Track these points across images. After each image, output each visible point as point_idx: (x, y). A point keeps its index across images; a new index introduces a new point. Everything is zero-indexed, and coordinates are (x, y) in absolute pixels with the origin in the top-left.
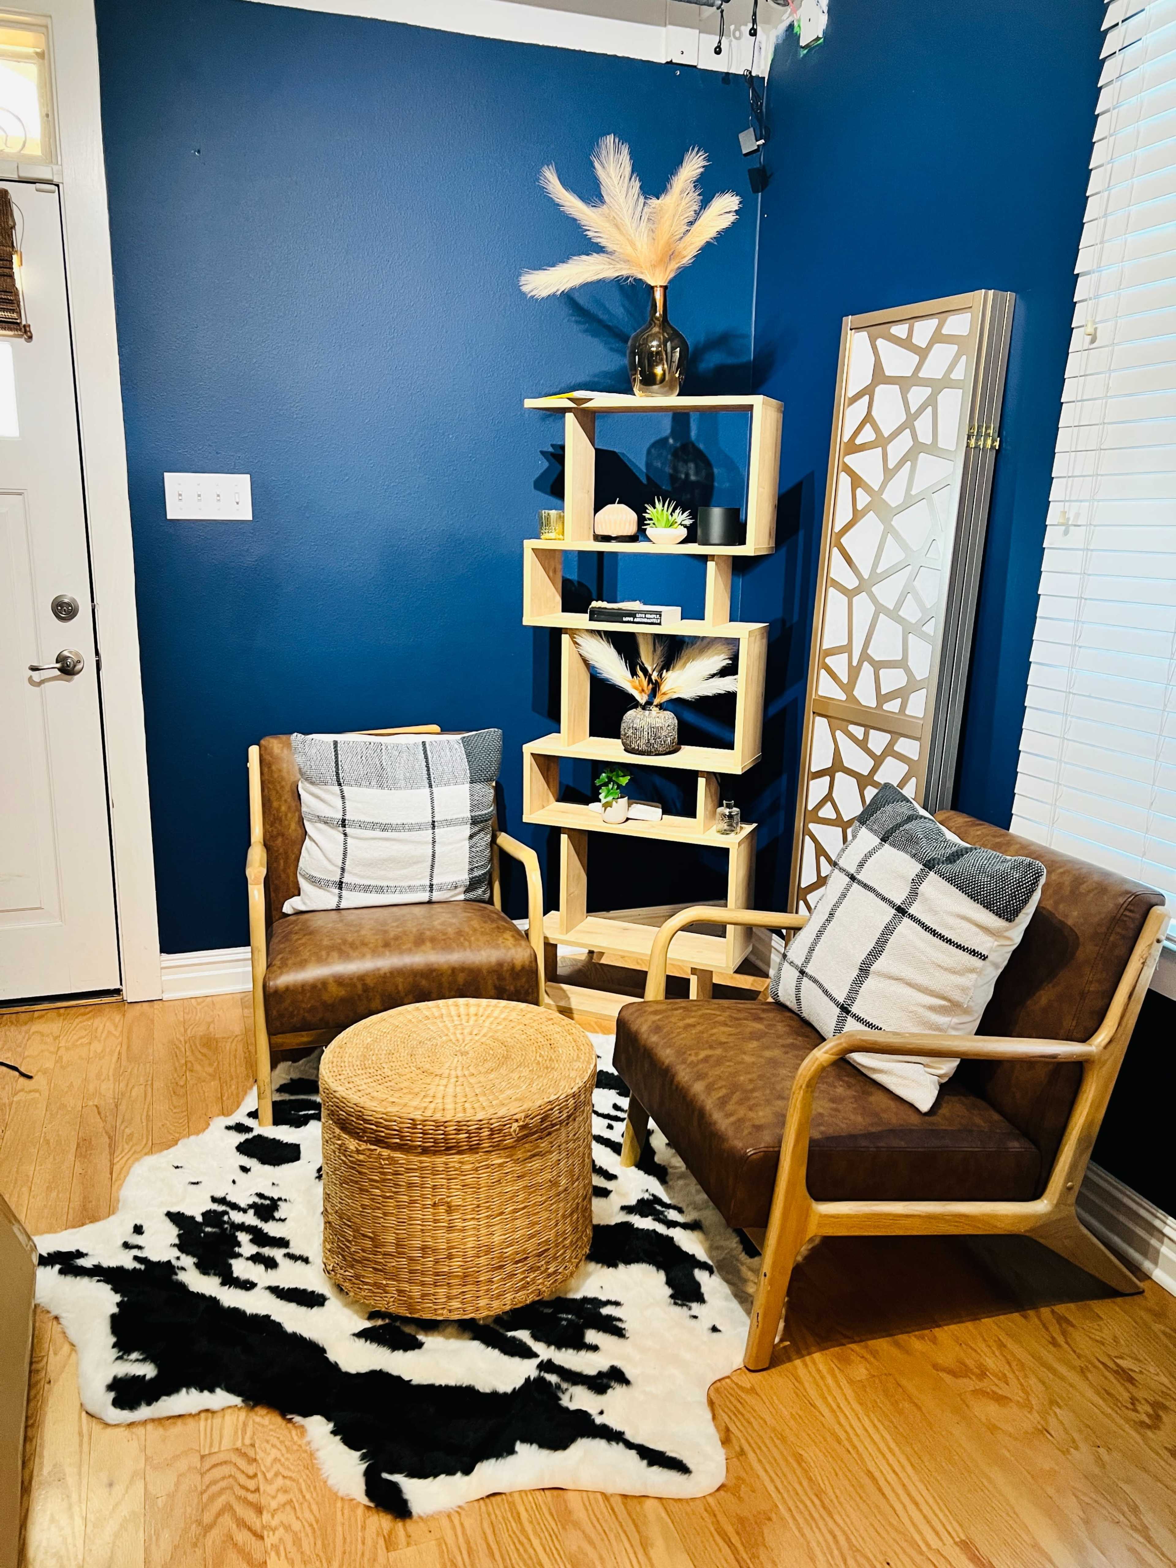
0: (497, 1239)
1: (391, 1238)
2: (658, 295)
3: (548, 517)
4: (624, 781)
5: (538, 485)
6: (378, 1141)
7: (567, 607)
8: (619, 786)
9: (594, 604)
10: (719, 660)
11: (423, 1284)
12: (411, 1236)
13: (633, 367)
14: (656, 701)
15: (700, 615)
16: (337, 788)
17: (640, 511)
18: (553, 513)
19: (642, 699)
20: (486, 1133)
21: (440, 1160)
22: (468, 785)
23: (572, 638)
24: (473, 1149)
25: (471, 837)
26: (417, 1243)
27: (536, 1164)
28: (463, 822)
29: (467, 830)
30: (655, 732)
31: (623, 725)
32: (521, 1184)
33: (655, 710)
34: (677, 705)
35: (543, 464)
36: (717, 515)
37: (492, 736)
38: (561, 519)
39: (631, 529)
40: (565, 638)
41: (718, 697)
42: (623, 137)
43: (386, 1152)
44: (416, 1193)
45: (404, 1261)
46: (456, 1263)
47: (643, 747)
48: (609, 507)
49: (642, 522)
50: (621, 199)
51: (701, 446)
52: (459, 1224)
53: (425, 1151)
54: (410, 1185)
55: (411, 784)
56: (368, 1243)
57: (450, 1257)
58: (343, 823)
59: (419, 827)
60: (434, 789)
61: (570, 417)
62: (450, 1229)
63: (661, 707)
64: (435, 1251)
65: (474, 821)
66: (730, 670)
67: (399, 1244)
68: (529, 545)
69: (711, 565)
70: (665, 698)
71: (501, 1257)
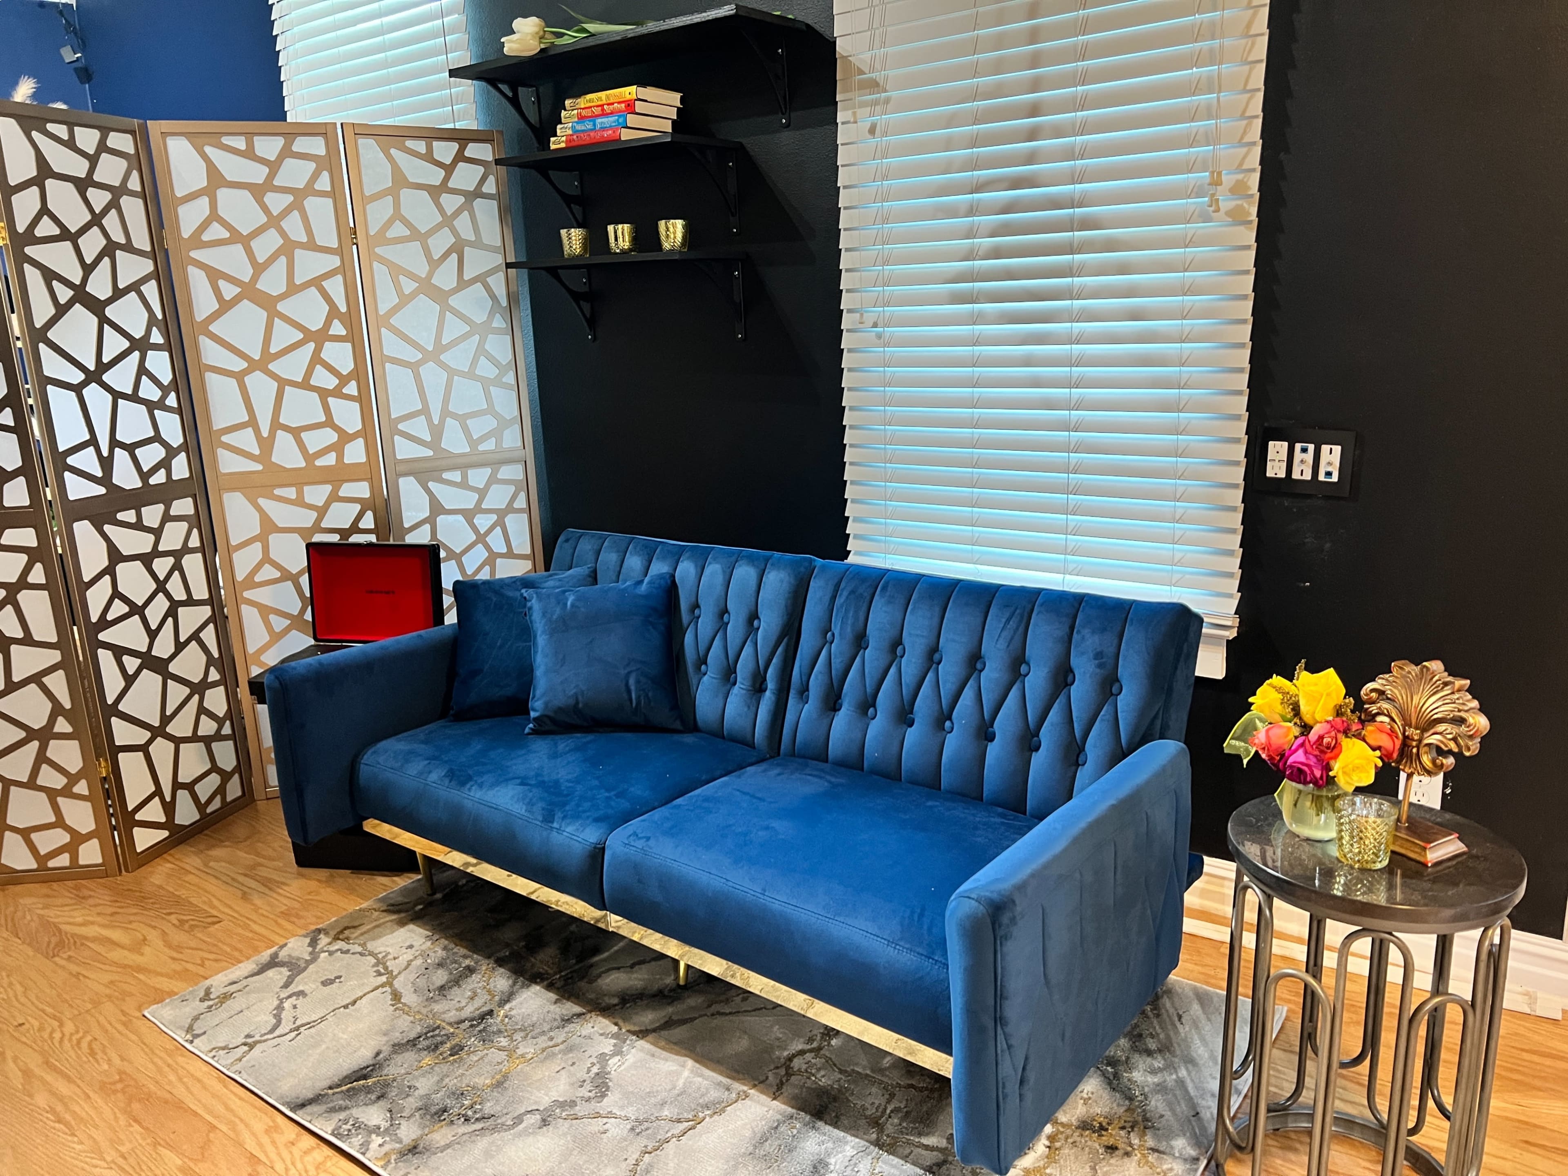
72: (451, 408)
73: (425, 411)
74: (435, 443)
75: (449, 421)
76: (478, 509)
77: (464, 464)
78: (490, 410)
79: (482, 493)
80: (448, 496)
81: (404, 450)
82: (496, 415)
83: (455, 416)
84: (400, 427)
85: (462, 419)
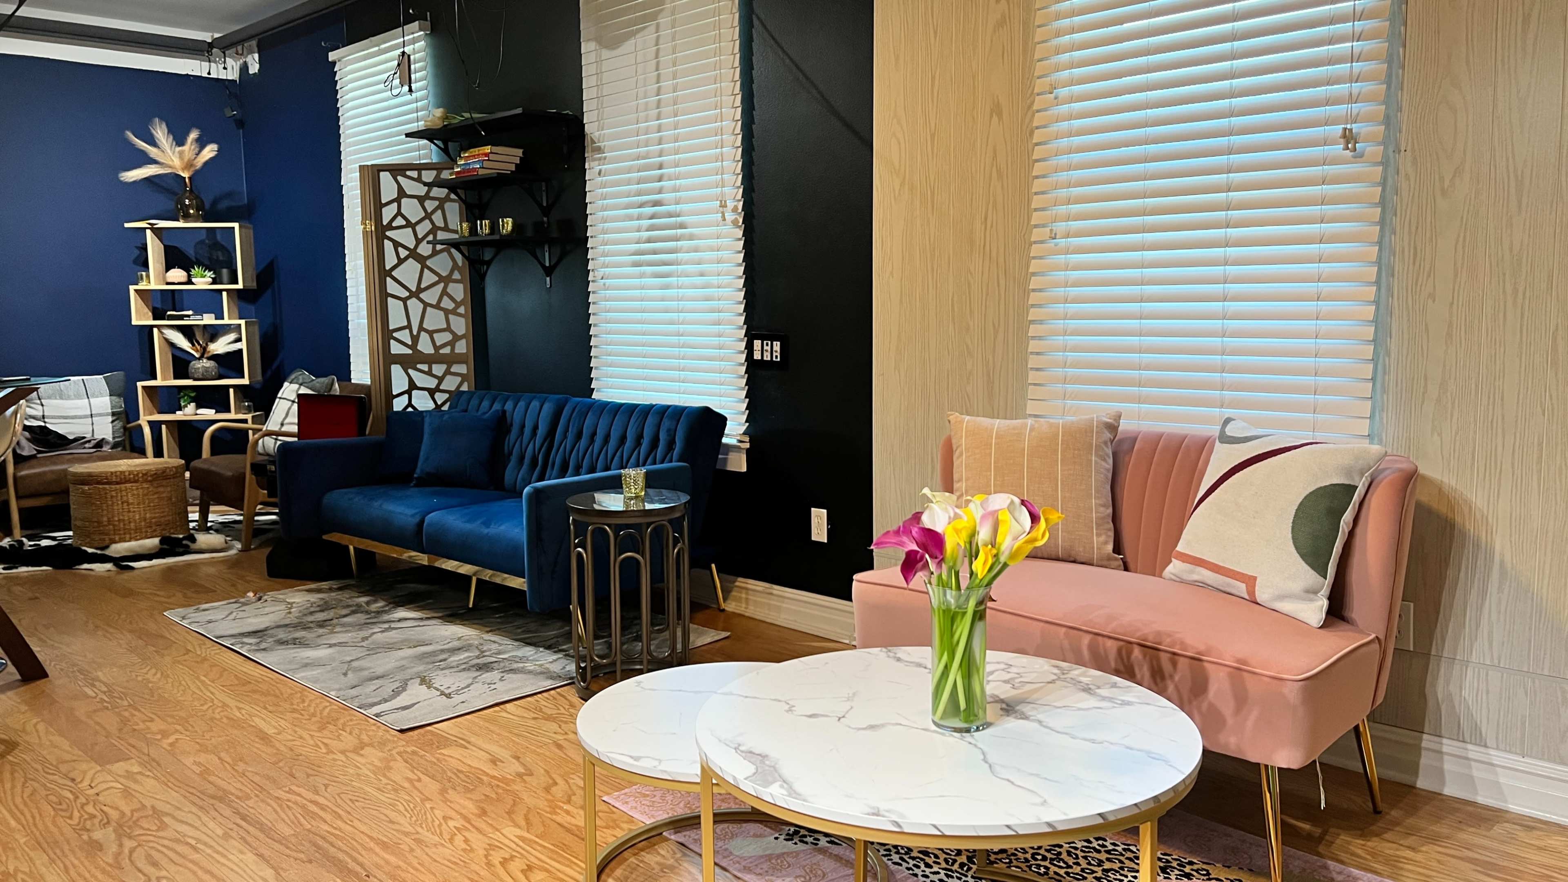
0: (148, 515)
1: (105, 519)
2: (187, 180)
3: (142, 275)
4: (193, 395)
5: (135, 262)
6: (99, 483)
7: (155, 319)
8: (190, 397)
9: (169, 313)
10: (232, 336)
11: (120, 534)
12: (113, 517)
13: (179, 210)
14: (206, 356)
15: (223, 318)
16: (38, 402)
17: (188, 271)
18: (144, 273)
19: (197, 355)
20: (141, 475)
21: (123, 486)
22: (108, 398)
23: (159, 330)
24: (136, 481)
25: (113, 422)
26: (116, 519)
27: (161, 489)
28: (107, 415)
29: (110, 419)
30: (206, 369)
31: (190, 368)
32: (156, 496)
33: (205, 361)
34: (215, 358)
35: (137, 252)
36: (225, 272)
37: (119, 375)
38: (148, 276)
39: (184, 279)
40: (155, 330)
41: (235, 352)
42: (162, 119)
43: (101, 486)
44: (114, 500)
45: (111, 527)
46: (132, 525)
47: (201, 377)
48: (172, 270)
49: (189, 276)
50: (164, 142)
51: (223, 243)
52: (132, 510)
53: (118, 483)
54: (112, 497)
55: (78, 397)
56: (96, 524)
57: (130, 522)
58: (43, 417)
59: (85, 417)
60: (92, 400)
61: (148, 232)
62: (129, 511)
63: (209, 358)
64: (124, 520)
65: (113, 414)
66: (239, 340)
67: (109, 521)
68: (132, 288)
69: (224, 294)
70: (210, 354)
71: (151, 522)
72: (425, 326)
73: (409, 326)
74: (413, 346)
75: (423, 334)
76: (437, 389)
77: (430, 360)
78: (448, 329)
79: (441, 380)
80: (420, 380)
81: (396, 349)
82: (452, 332)
83: (426, 331)
84: (394, 335)
85: (431, 333)
